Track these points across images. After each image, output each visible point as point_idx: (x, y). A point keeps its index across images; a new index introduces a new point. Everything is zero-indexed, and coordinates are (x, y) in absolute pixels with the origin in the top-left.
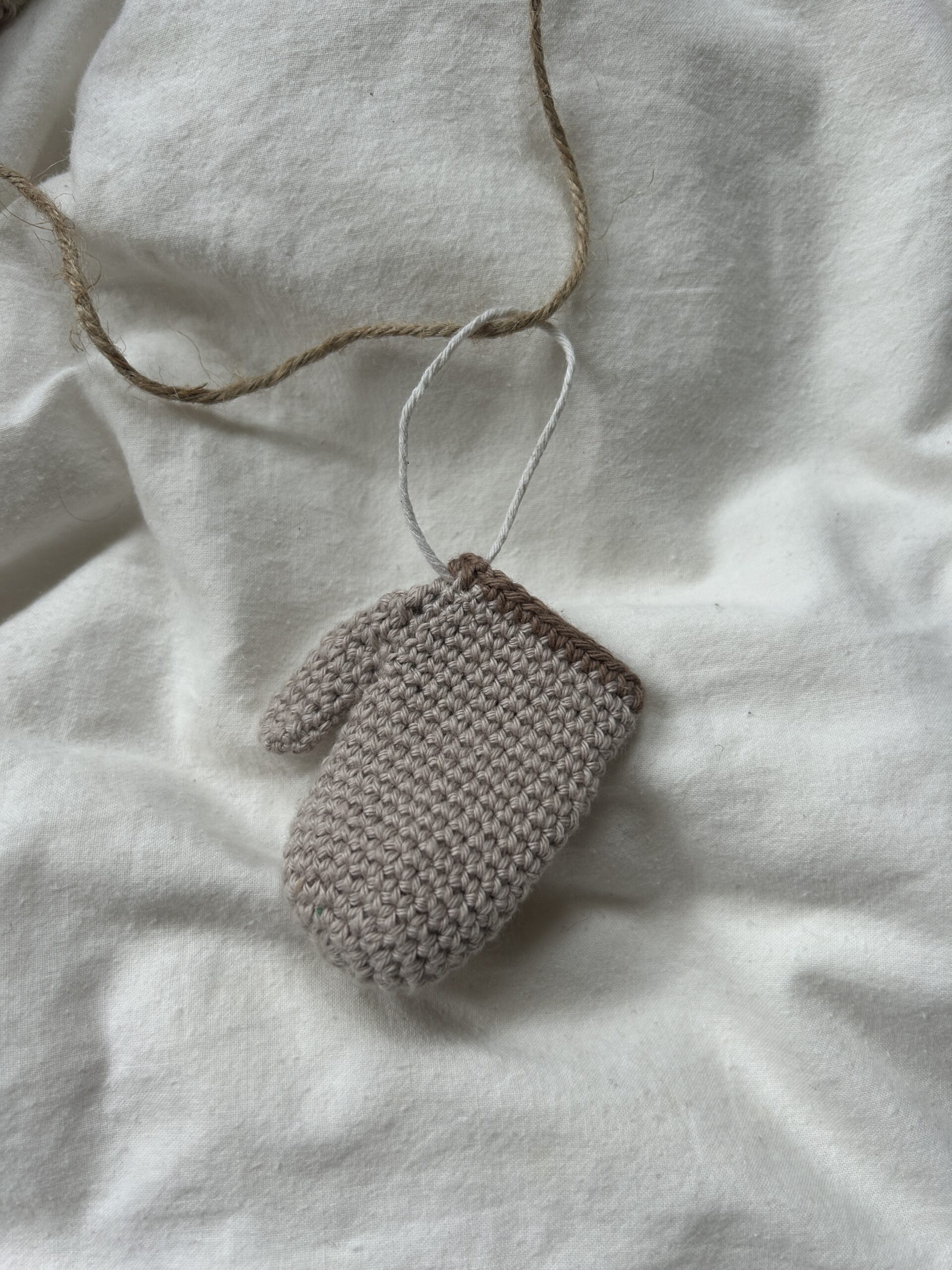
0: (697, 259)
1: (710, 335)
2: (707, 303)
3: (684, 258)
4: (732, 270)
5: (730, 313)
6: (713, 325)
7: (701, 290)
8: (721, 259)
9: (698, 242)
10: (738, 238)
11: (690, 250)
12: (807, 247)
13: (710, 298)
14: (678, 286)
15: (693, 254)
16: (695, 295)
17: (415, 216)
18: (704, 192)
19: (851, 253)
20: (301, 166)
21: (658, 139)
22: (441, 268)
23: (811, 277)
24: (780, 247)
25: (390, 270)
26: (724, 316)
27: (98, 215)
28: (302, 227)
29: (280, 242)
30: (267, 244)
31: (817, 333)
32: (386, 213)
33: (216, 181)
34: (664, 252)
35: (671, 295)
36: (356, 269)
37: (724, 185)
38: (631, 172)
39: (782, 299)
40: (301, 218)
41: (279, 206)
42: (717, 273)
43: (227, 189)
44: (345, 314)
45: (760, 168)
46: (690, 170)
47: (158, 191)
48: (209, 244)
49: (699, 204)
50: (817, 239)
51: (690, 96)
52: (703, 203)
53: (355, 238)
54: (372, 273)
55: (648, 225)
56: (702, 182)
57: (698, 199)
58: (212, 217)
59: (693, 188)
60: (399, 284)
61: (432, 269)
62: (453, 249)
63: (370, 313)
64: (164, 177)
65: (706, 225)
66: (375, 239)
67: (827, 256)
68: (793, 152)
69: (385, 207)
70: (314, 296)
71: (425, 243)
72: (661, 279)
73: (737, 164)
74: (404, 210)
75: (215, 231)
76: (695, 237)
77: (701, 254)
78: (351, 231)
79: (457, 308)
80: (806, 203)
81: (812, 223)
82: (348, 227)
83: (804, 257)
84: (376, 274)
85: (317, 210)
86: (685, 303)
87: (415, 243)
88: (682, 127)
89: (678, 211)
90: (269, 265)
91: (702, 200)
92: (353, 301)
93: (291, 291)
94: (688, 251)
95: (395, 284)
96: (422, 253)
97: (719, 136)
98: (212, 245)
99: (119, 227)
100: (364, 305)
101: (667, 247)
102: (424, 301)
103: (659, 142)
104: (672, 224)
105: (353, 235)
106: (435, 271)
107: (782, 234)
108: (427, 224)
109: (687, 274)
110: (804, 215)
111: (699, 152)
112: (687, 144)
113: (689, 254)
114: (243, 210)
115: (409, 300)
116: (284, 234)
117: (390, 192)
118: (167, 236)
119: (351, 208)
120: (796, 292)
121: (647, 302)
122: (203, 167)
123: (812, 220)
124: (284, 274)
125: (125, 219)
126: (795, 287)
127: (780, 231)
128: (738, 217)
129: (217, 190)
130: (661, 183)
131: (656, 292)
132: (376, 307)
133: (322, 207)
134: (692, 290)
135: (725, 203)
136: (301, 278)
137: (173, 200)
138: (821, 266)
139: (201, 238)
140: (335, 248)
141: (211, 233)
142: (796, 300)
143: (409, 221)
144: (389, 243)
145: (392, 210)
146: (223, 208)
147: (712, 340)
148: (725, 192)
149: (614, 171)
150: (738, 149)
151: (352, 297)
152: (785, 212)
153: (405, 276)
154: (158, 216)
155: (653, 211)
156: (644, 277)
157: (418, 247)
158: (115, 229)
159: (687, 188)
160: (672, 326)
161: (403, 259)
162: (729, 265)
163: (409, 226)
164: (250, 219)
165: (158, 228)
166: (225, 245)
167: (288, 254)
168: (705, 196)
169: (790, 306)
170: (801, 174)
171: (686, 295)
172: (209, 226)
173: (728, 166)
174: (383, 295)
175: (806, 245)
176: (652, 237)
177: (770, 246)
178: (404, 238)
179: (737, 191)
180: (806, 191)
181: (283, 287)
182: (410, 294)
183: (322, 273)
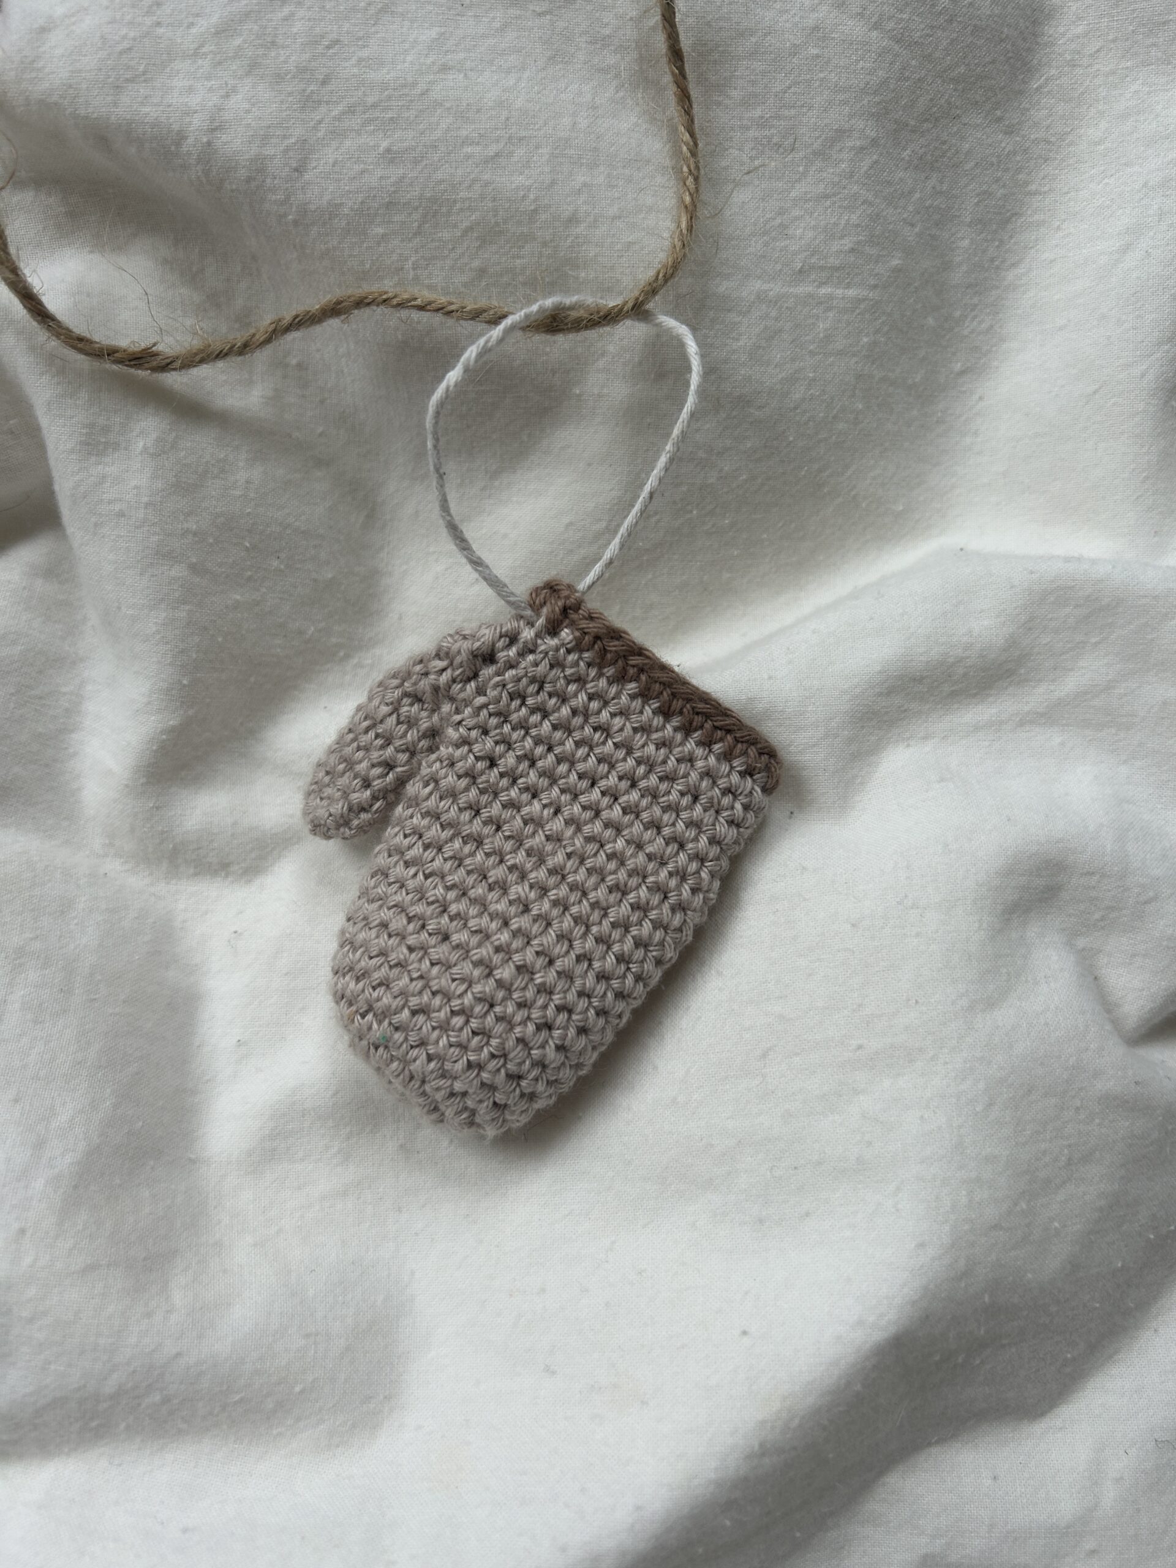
0: (852, 250)
1: (854, 355)
2: (858, 311)
3: (836, 246)
4: (897, 270)
5: (886, 329)
6: (862, 343)
7: (851, 292)
8: (884, 253)
9: (858, 226)
10: (912, 225)
11: (845, 235)
12: (998, 247)
13: (862, 306)
14: (822, 284)
15: (847, 243)
16: (843, 298)
17: (478, 144)
18: (875, 157)
19: (1051, 262)
20: (328, 47)
21: (822, 75)
22: (505, 222)
23: (997, 288)
24: (966, 243)
25: (436, 212)
26: (877, 332)
27: (34, 75)
28: (320, 134)
29: (286, 151)
30: (269, 151)
31: (996, 363)
32: (438, 133)
33: (204, 50)
34: (810, 234)
35: (810, 296)
36: (389, 205)
37: (904, 149)
38: (778, 117)
39: (958, 314)
40: (320, 122)
41: (290, 99)
42: (876, 271)
43: (220, 63)
44: (368, 266)
45: (955, 129)
46: (861, 124)
47: (121, 53)
48: (186, 138)
49: (866, 172)
50: (1011, 237)
51: (873, 20)
52: (872, 172)
53: (392, 161)
54: (410, 214)
55: (793, 194)
56: (874, 142)
57: (865, 164)
58: (194, 101)
59: (862, 148)
60: (446, 235)
61: (493, 221)
62: (524, 197)
63: (402, 269)
64: (132, 34)
65: (871, 204)
66: (419, 168)
67: (1019, 262)
68: (998, 113)
69: (438, 124)
70: (327, 235)
71: (487, 184)
72: (800, 271)
73: (926, 120)
74: (464, 133)
75: (197, 122)
76: (854, 218)
77: (859, 243)
78: (388, 150)
79: (521, 278)
80: (1004, 186)
81: (1008, 214)
82: (384, 144)
83: (992, 260)
84: (416, 216)
85: (344, 113)
86: (829, 309)
87: (474, 181)
88: (858, 61)
89: (836, 179)
90: (268, 181)
91: (871, 168)
92: (381, 249)
93: (296, 223)
94: (842, 237)
95: (440, 235)
96: (482, 197)
97: (907, 79)
98: (191, 141)
99: (61, 97)
100: (395, 257)
101: (814, 228)
102: (476, 264)
103: (822, 80)
104: (826, 197)
105: (391, 157)
106: (497, 224)
107: (969, 226)
108: (493, 158)
109: (837, 269)
110: (1000, 203)
111: (877, 99)
112: (862, 85)
113: (843, 242)
114: (240, 97)
115: (457, 260)
116: (293, 140)
117: (448, 105)
118: (128, 117)
119: (392, 119)
120: (976, 305)
121: (776, 303)
122: (188, 27)
123: (1008, 211)
124: (288, 198)
125: (70, 86)
126: (976, 300)
127: (968, 220)
128: (917, 195)
129: (205, 64)
130: (818, 138)
131: (792, 290)
132: (410, 263)
133: (351, 110)
134: (839, 292)
135: (901, 174)
136: (313, 207)
137: (141, 68)
138: (1011, 276)
139: (176, 127)
140: (363, 172)
141: (190, 123)
142: (975, 317)
143: (469, 150)
144: (439, 175)
145: (448, 130)
146: (211, 90)
147: (856, 362)
148: (903, 159)
149: (758, 113)
150: (932, 100)
151: (379, 243)
152: (978, 195)
153: (455, 226)
154: (118, 88)
155: (804, 174)
156: (778, 267)
157: (477, 187)
158: (55, 98)
159: (852, 148)
160: (807, 338)
161: (455, 201)
162: (895, 262)
163: (468, 157)
164: (248, 111)
165: (115, 104)
166: (209, 143)
167: (296, 170)
168: (876, 162)
169: (967, 324)
170: (1003, 145)
171: (831, 297)
172: (189, 112)
173: (913, 123)
174: (422, 247)
175: (997, 243)
176: (796, 212)
177: (953, 239)
178: (460, 172)
179: (921, 158)
180: (1007, 170)
181: (285, 215)
182: (459, 251)
183: (341, 204)
